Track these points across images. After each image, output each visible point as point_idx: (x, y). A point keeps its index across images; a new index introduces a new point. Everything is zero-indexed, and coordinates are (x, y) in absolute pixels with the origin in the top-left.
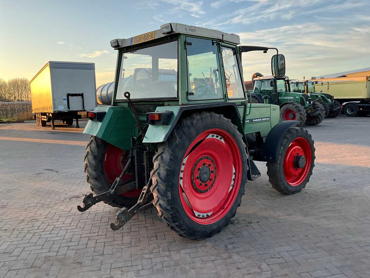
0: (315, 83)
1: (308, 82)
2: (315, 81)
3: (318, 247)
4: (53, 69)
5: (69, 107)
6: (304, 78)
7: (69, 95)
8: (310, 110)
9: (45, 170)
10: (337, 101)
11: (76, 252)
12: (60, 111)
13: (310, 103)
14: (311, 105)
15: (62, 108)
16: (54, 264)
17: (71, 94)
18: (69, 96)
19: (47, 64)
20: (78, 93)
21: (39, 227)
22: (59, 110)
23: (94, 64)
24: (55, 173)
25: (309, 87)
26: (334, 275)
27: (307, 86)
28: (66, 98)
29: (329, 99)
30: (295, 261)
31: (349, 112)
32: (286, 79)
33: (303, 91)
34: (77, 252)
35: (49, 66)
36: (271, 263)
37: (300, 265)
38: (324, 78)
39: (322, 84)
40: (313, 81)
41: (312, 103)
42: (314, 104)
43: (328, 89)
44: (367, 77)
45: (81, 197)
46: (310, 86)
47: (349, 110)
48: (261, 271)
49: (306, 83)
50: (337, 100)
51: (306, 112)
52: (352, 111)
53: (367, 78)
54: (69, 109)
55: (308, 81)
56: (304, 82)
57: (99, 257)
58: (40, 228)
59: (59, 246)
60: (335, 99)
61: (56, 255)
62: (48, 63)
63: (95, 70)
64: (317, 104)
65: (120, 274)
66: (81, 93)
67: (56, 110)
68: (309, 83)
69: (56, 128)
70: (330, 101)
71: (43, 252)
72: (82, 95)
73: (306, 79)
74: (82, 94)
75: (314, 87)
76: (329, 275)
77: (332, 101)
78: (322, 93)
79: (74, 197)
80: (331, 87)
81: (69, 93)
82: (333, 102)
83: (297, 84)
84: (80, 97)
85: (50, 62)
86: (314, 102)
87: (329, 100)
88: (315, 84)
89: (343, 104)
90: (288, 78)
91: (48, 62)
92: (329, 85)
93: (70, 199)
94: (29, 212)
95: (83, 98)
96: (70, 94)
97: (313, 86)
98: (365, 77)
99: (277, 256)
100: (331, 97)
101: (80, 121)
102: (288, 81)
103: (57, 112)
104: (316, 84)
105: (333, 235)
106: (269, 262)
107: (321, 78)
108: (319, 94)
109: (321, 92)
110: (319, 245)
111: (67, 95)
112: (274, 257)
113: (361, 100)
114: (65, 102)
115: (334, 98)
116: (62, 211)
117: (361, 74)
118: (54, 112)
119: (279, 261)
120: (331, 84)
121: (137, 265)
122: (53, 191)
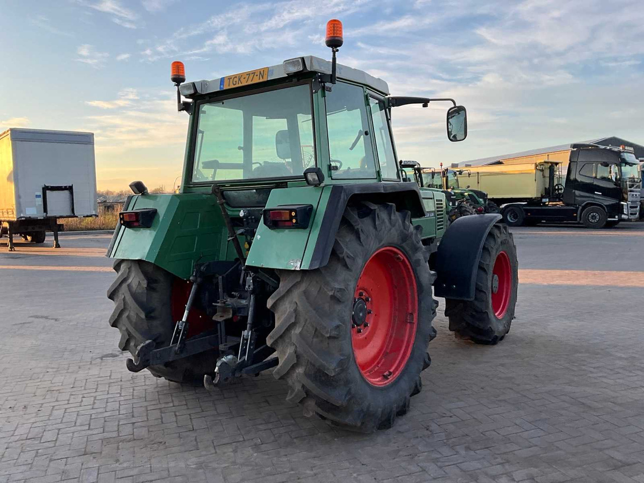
0: (458, 173)
1: (448, 171)
2: (458, 170)
3: (500, 401)
4: (17, 142)
5: (45, 210)
6: (441, 166)
7: (45, 189)
8: (454, 215)
9: (32, 317)
10: (493, 203)
11: (148, 430)
12: (30, 217)
13: (454, 204)
14: (456, 208)
15: (34, 211)
16: (120, 447)
17: (51, 187)
18: (47, 191)
19: (5, 133)
20: (63, 185)
21: (68, 400)
22: (28, 216)
23: (93, 134)
24: (53, 321)
25: (449, 179)
26: (527, 431)
27: (447, 177)
28: (40, 193)
29: (481, 198)
30: (474, 418)
31: (511, 219)
32: (416, 167)
33: (440, 185)
34: (150, 430)
35: (9, 136)
36: (441, 423)
37: (481, 422)
38: (470, 166)
39: (469, 174)
40: (456, 170)
41: (456, 204)
42: (460, 207)
43: (478, 183)
44: (536, 164)
45: (118, 356)
46: (451, 177)
47: (510, 217)
48: (430, 433)
49: (445, 173)
50: (493, 200)
51: (449, 219)
52: (515, 217)
53: (536, 166)
54: (47, 213)
55: (447, 169)
56: (441, 171)
57: (188, 433)
58: (70, 402)
59: (117, 424)
60: (489, 199)
61: (119, 436)
62: (8, 131)
63: (94, 144)
64: (465, 207)
65: (232, 452)
66: (68, 184)
67: (22, 215)
68: (450, 172)
69: (16, 248)
70: (483, 202)
71: (94, 433)
72: (70, 189)
73: (444, 167)
74: (69, 186)
75: (457, 180)
76: (520, 431)
77: (485, 202)
78: (469, 189)
79: (107, 356)
80: (483, 180)
81: (47, 185)
82: (487, 203)
83: (433, 174)
84: (67, 192)
85: (11, 130)
86: (461, 204)
87: (481, 200)
88: (458, 176)
89: (501, 207)
90: (419, 164)
91: (8, 129)
92: (479, 177)
93: (101, 358)
94: (39, 380)
95: (72, 193)
96: (48, 187)
97: (456, 178)
98: (534, 166)
99: (448, 414)
100: (483, 195)
101: (62, 235)
102: (419, 170)
103: (23, 219)
104: (460, 175)
105: (518, 385)
106: (438, 422)
107: (467, 166)
108: (465, 190)
109: (468, 187)
110: (501, 398)
111: (43, 189)
112: (444, 415)
113: (528, 200)
114: (40, 201)
115: (489, 197)
116: (97, 376)
117: (524, 160)
118: (19, 218)
119: (452, 420)
120: (482, 174)
121: (252, 439)
122: (66, 349)
